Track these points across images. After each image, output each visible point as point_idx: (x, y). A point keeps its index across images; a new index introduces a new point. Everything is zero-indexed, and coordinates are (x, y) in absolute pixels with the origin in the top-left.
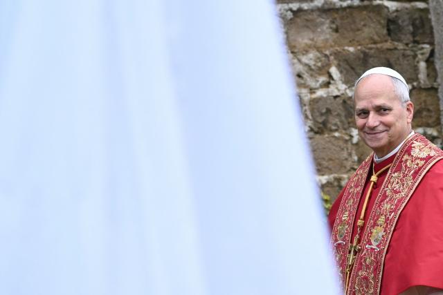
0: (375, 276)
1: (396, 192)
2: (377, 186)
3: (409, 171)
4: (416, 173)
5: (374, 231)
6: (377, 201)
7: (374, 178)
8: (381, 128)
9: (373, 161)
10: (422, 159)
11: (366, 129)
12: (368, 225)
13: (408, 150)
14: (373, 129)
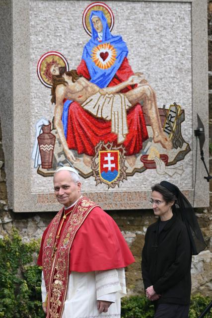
0: (66, 260)
1: (75, 223)
2: (66, 220)
3: (81, 213)
4: (84, 214)
5: (65, 240)
6: (66, 227)
7: (65, 217)
8: (65, 195)
9: (64, 209)
10: (86, 207)
11: (59, 196)
12: (62, 238)
13: (80, 204)
14: (62, 196)
